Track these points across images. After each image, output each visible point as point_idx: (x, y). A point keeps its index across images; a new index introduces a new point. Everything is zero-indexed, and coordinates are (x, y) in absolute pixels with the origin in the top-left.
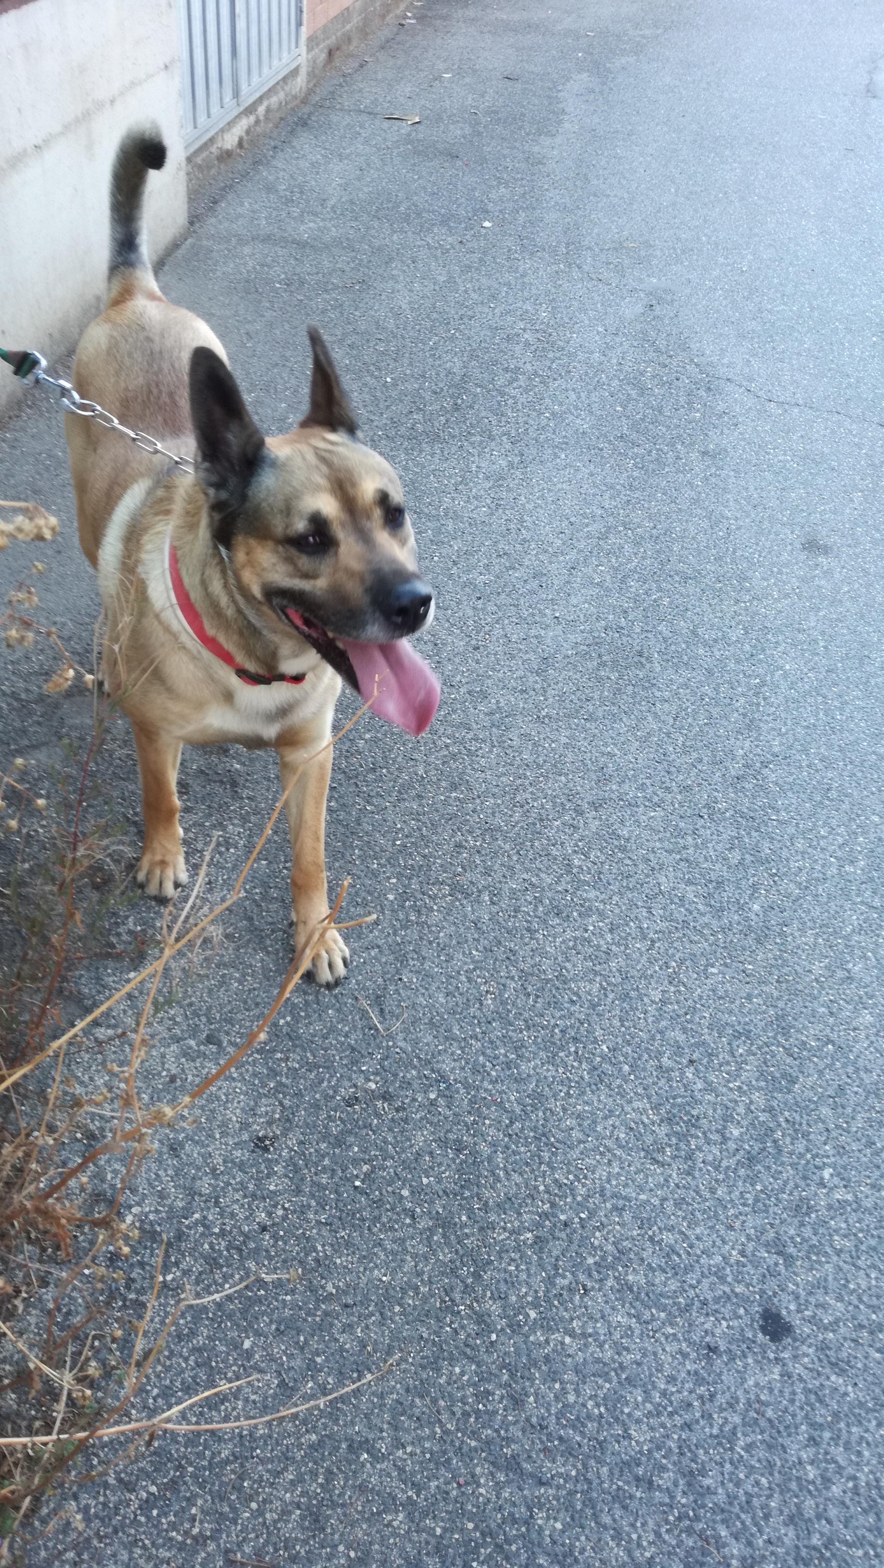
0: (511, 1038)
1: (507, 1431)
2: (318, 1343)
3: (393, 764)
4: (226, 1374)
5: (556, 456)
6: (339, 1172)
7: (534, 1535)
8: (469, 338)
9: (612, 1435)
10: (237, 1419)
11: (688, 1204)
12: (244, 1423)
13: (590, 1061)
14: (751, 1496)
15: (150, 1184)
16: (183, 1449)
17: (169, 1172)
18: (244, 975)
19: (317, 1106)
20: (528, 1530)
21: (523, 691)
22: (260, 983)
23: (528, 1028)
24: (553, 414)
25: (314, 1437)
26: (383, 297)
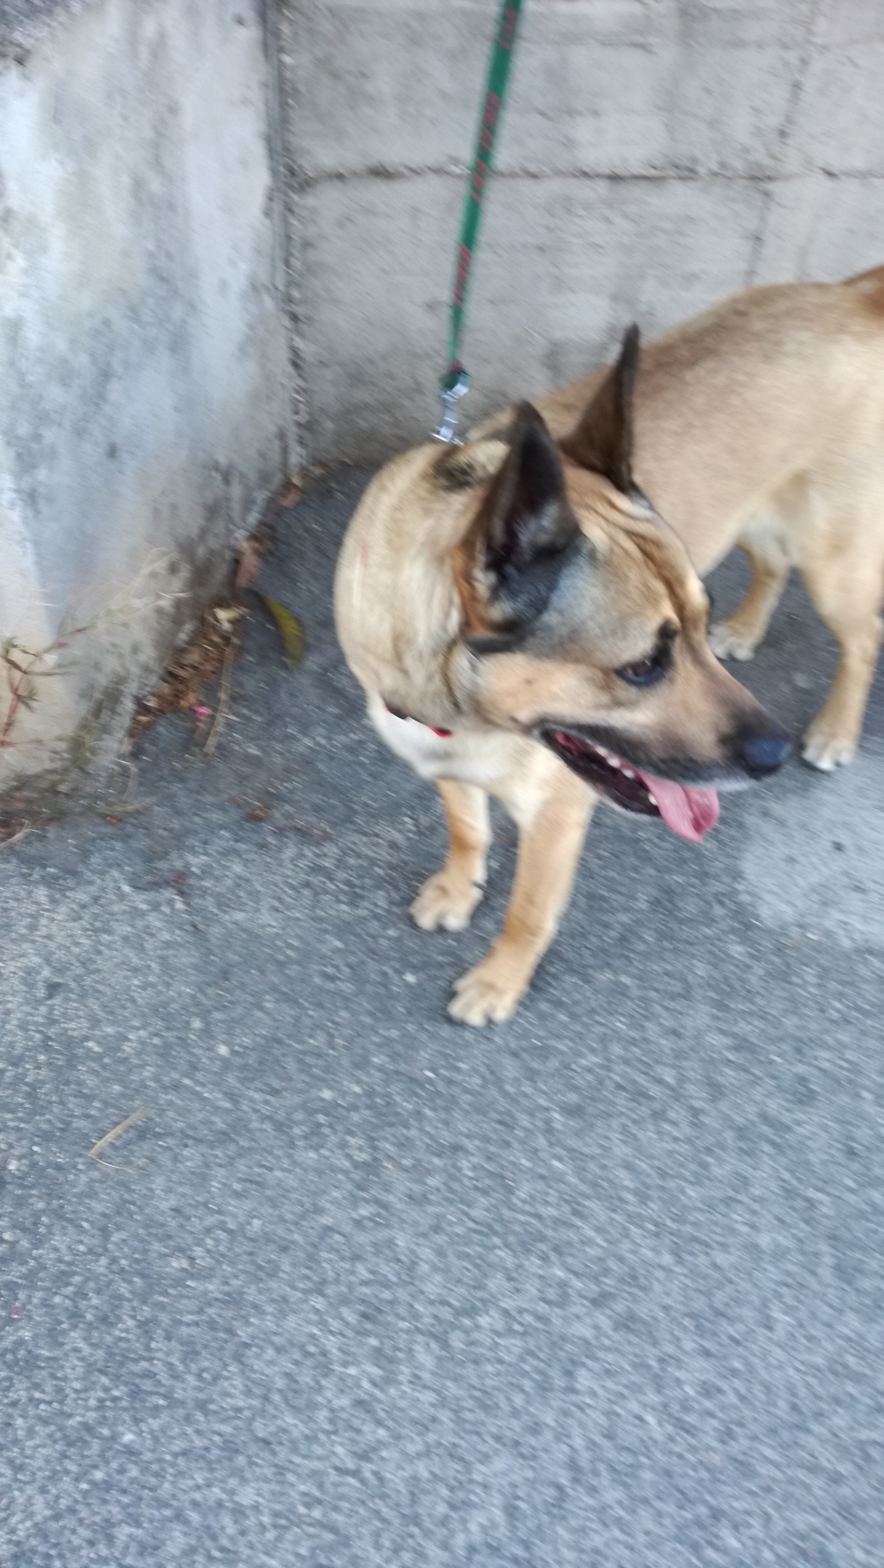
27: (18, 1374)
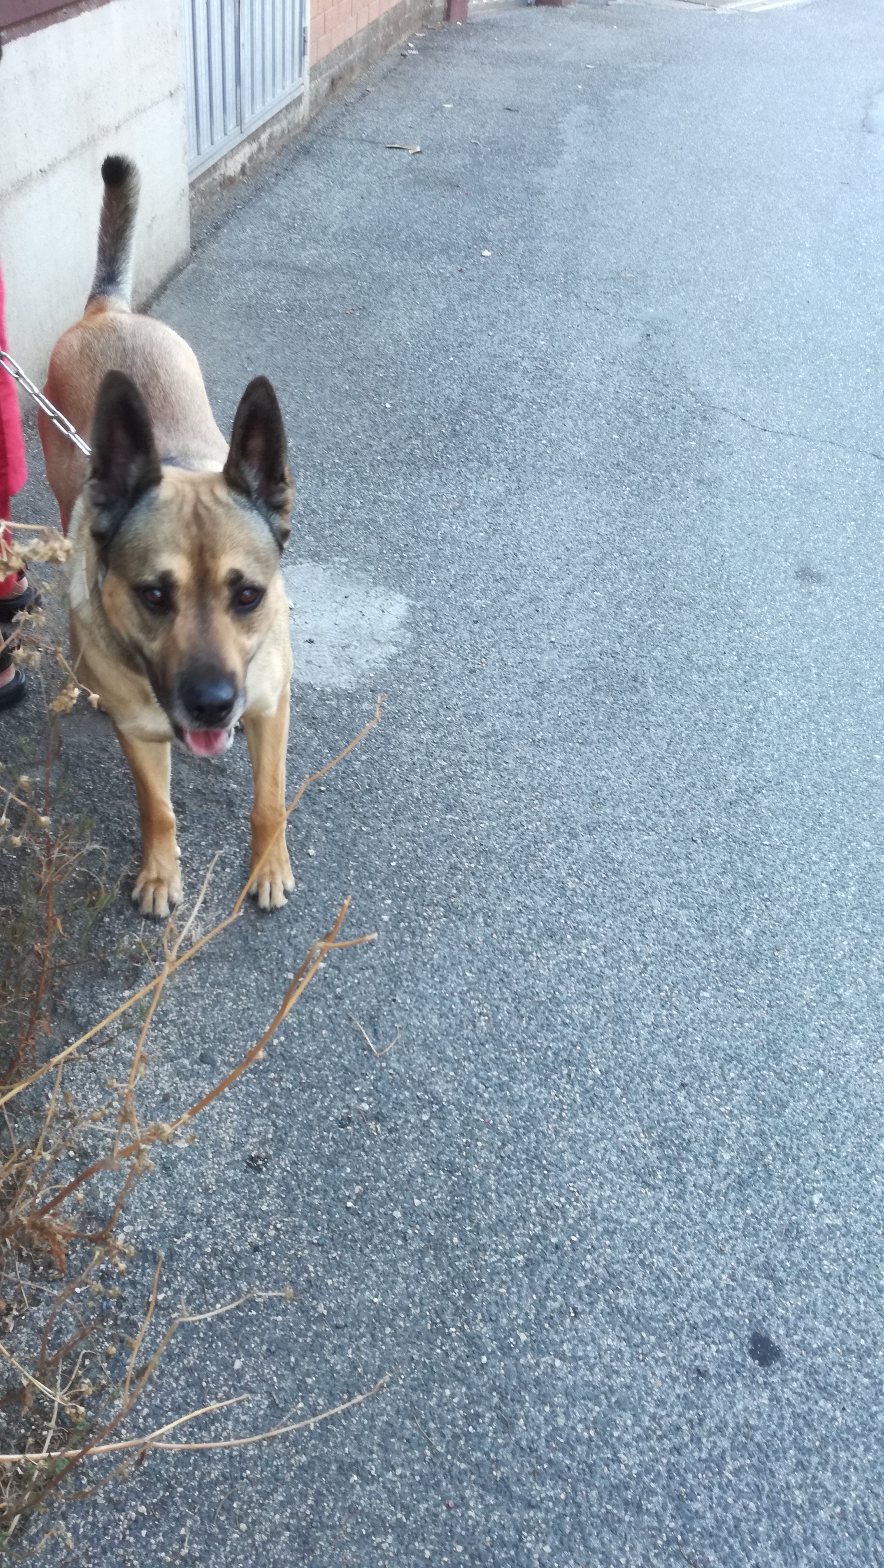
0: (503, 1060)
1: (496, 1454)
2: (309, 1364)
3: (389, 786)
4: (216, 1394)
5: (553, 482)
6: (332, 1194)
7: (523, 1559)
8: (467, 365)
9: (601, 1459)
10: (227, 1439)
11: (679, 1228)
12: (233, 1441)
13: (582, 1084)
14: (739, 1520)
15: (142, 1203)
16: (172, 1469)
17: (162, 1191)
18: (238, 995)
19: (311, 1127)
20: (517, 1553)
21: (517, 715)
22: (255, 1003)
23: (521, 1050)
24: (550, 441)
25: (304, 1458)
26: (383, 324)
27: (535, 1125)
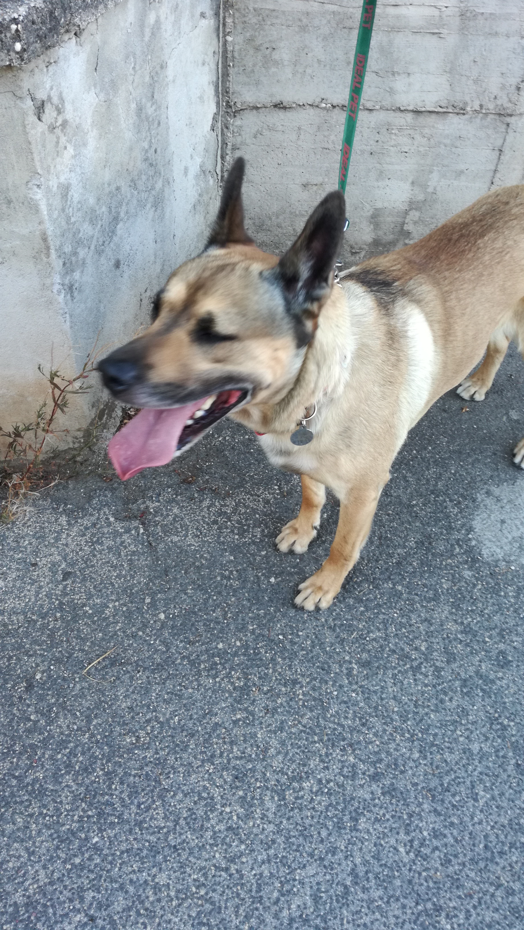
19: (19, 648)
22: (119, 587)
27: (35, 798)
